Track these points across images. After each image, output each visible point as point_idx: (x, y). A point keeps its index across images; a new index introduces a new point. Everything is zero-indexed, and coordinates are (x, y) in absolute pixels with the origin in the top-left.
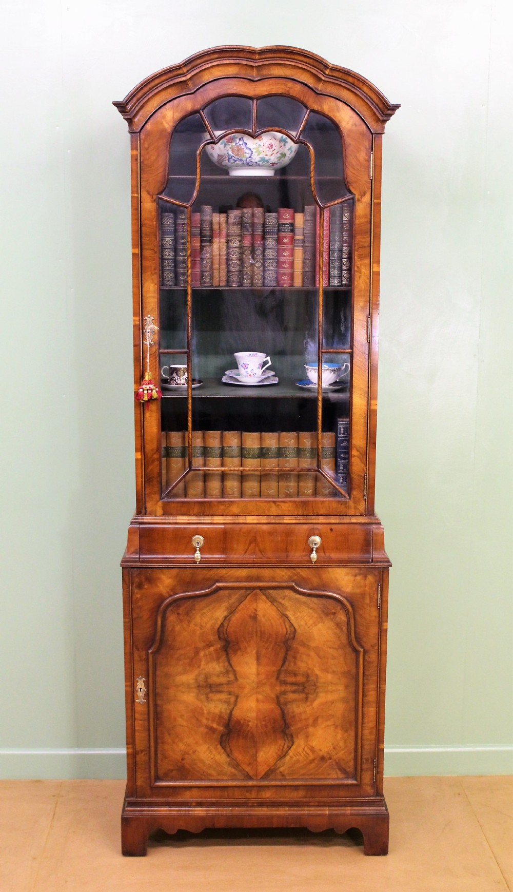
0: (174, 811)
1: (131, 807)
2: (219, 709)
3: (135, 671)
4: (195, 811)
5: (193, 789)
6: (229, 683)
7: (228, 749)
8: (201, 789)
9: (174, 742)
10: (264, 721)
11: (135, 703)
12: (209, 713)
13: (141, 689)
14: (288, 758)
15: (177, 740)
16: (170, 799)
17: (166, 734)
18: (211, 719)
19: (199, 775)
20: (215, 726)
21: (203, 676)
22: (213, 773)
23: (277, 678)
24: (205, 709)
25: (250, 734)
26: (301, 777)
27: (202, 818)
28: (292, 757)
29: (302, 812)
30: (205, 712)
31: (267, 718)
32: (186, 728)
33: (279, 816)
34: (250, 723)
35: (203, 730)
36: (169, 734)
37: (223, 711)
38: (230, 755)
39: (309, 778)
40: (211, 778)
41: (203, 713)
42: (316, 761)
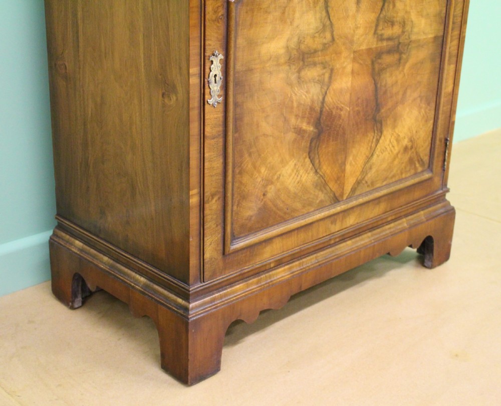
0: (253, 285)
1: (196, 301)
2: (311, 96)
3: (207, 43)
4: (277, 274)
5: (274, 240)
6: (325, 47)
7: (317, 161)
8: (284, 236)
9: (255, 167)
10: (357, 105)
11: (207, 106)
12: (299, 104)
13: (215, 76)
14: (375, 157)
15: (258, 164)
16: (247, 268)
17: (246, 155)
18: (300, 115)
19: (282, 214)
20: (305, 126)
21: (295, 40)
22: (298, 205)
23: (375, 33)
24: (294, 98)
25: (341, 129)
26: (384, 183)
27: (288, 282)
28: (378, 156)
29: (384, 233)
30: (295, 104)
31: (359, 101)
32: (271, 138)
33: (365, 247)
34: (342, 113)
35: (291, 136)
36: (250, 155)
37: (315, 97)
38: (318, 171)
39: (391, 182)
40: (296, 215)
41: (292, 108)
42: (399, 156)
